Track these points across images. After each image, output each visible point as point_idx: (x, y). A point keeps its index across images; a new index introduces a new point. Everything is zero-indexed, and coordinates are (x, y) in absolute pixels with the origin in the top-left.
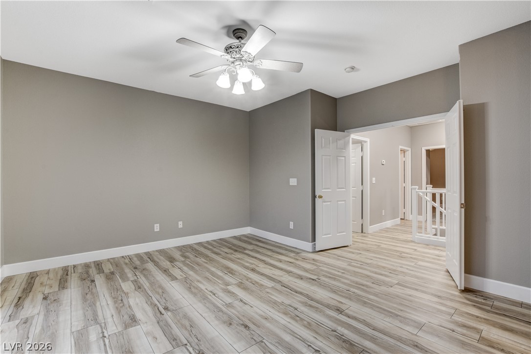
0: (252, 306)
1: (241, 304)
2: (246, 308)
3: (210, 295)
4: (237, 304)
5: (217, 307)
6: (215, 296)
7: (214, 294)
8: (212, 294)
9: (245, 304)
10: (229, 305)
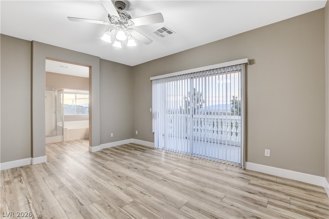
0: (115, 186)
1: (121, 187)
2: (118, 185)
3: (144, 191)
4: (124, 187)
5: (136, 184)
6: (140, 191)
7: (141, 192)
8: (143, 192)
9: (119, 187)
10: (129, 185)
